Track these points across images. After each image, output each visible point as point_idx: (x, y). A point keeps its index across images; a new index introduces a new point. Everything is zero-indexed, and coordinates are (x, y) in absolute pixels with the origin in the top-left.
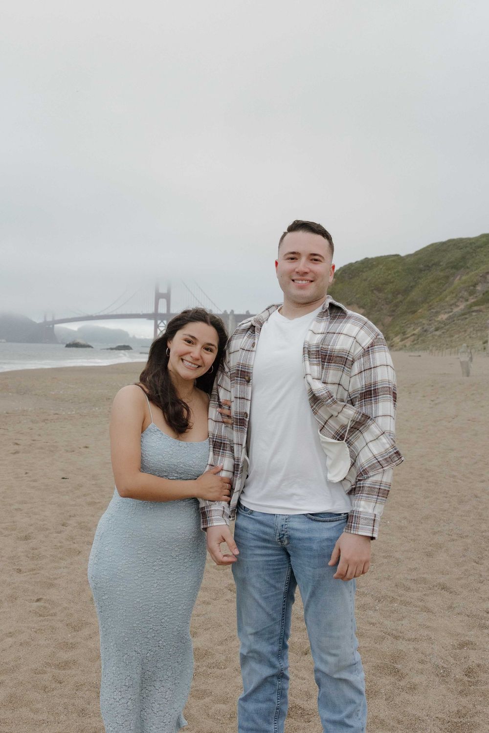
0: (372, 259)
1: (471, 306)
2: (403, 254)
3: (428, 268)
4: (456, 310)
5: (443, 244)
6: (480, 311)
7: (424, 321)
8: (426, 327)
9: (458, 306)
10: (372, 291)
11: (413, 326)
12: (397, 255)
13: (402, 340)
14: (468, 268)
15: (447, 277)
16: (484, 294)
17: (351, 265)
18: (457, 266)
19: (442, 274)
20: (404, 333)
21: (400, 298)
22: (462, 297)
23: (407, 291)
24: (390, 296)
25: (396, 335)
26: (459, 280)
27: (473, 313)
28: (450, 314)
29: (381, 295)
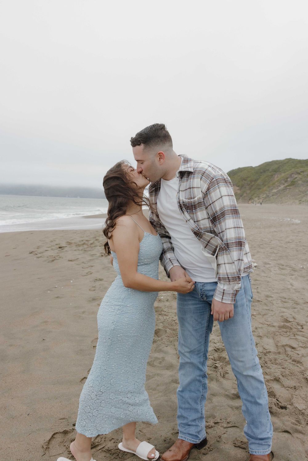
0: (242, 168)
1: (286, 187)
2: (254, 166)
3: (264, 171)
4: (280, 188)
5: (270, 162)
6: (290, 188)
7: (267, 192)
8: (268, 194)
9: (280, 186)
10: (242, 180)
11: (262, 194)
12: (251, 167)
13: (258, 199)
14: (280, 172)
15: (272, 175)
16: (291, 182)
18: (276, 171)
19: (270, 174)
20: (259, 197)
21: (253, 183)
22: (282, 183)
23: (256, 180)
24: (249, 183)
25: (255, 198)
26: (276, 177)
27: (288, 190)
28: (278, 190)
29: (246, 182)
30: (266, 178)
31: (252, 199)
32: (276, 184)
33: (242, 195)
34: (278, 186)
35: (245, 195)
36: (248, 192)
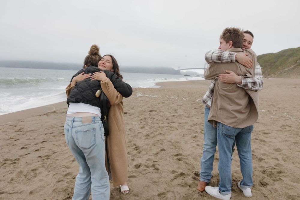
0: (265, 54)
1: (295, 66)
3: (282, 56)
4: (290, 67)
6: (298, 68)
8: (281, 72)
9: (291, 66)
10: (265, 62)
11: (277, 72)
12: (273, 53)
13: (274, 75)
14: (294, 56)
15: (287, 59)
16: (299, 63)
18: (290, 56)
20: (275, 73)
21: (273, 64)
22: (293, 64)
23: (275, 62)
24: (270, 64)
26: (291, 60)
27: (296, 68)
28: (289, 68)
29: (267, 63)
30: (283, 61)
31: (270, 75)
32: (288, 64)
34: (289, 66)
35: (266, 72)
36: (269, 70)
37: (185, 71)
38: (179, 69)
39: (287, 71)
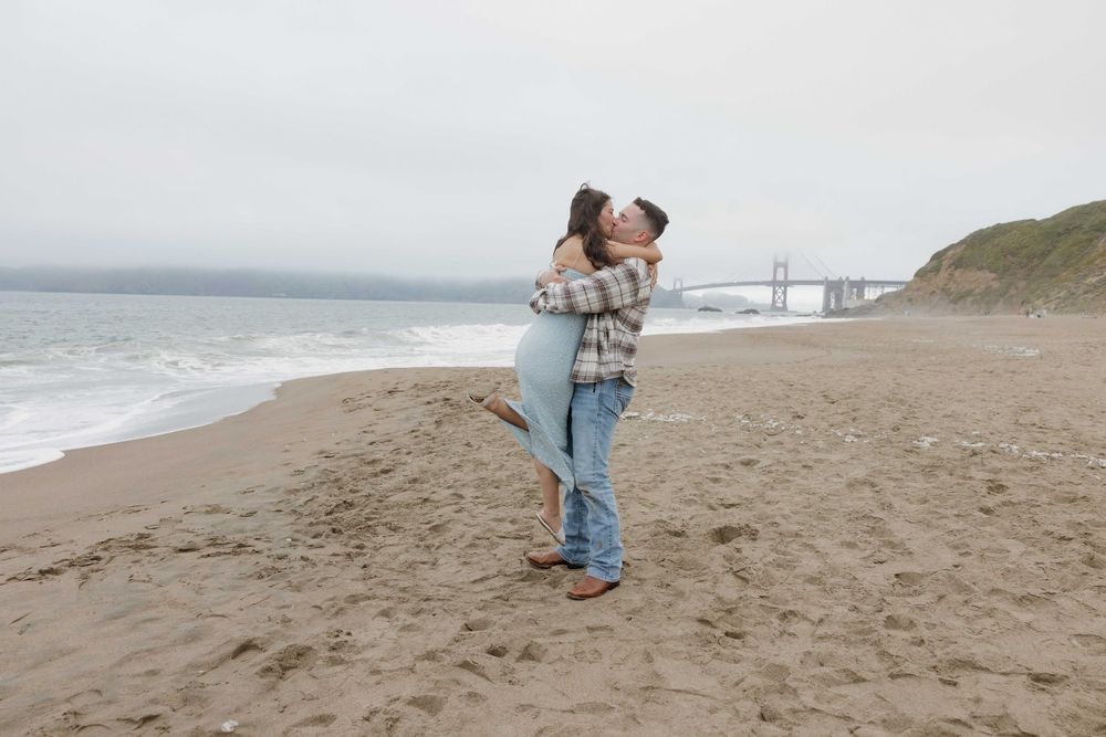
0: (1005, 224)
2: (1038, 219)
3: (1068, 231)
5: (1086, 206)
7: (1071, 284)
8: (1073, 290)
10: (1005, 256)
11: (1057, 289)
12: (1033, 220)
13: (1046, 303)
17: (982, 231)
18: (1101, 229)
19: (1084, 237)
20: (1047, 296)
21: (1036, 261)
23: (1045, 254)
24: (1025, 260)
25: (1038, 299)
26: (1103, 244)
28: (1100, 277)
29: (1015, 260)
30: (1075, 248)
31: (1029, 302)
32: (1098, 261)
33: (1005, 293)
34: (1102, 268)
35: (1013, 292)
36: (1022, 284)
37: (699, 293)
38: (678, 286)
39: (1095, 287)
